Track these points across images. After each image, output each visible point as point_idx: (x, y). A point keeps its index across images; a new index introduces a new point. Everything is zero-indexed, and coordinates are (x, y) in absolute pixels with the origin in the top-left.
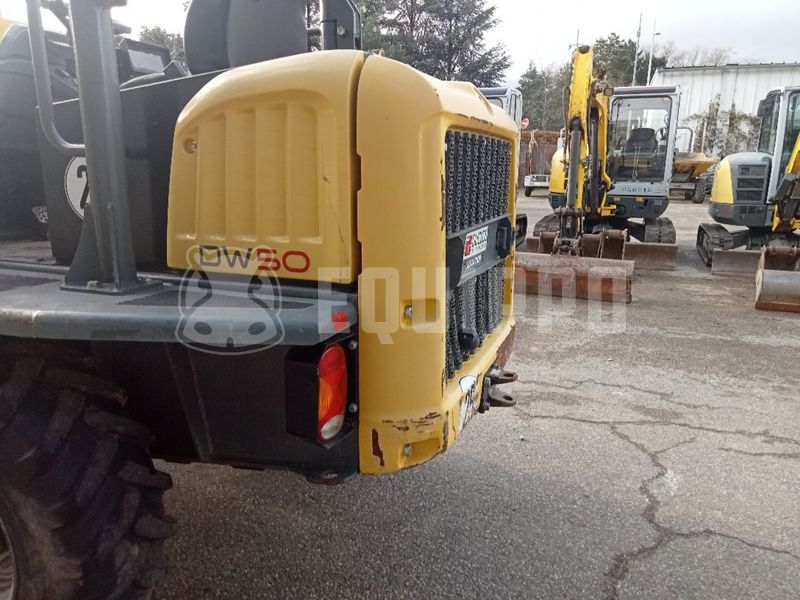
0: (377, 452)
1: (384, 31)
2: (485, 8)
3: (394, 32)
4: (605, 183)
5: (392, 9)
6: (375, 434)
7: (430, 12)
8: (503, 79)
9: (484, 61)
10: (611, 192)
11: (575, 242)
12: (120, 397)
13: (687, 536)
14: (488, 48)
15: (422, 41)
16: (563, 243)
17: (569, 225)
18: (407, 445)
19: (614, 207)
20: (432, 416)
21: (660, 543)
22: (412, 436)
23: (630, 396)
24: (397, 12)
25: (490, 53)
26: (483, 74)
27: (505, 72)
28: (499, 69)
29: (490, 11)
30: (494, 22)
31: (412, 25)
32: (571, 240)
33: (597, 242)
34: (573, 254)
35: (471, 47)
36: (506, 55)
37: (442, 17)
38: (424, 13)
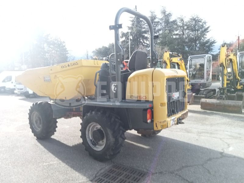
0: (156, 126)
1: (174, 37)
2: (206, 27)
3: (178, 37)
4: (238, 79)
5: (177, 31)
6: (156, 124)
7: (189, 30)
8: (214, 47)
9: (207, 42)
10: (241, 82)
11: (224, 96)
12: (119, 118)
13: (228, 157)
14: (208, 38)
15: (186, 38)
16: (220, 96)
17: (222, 92)
18: (161, 126)
19: (242, 86)
20: (165, 121)
21: (221, 157)
22: (162, 124)
23: (229, 134)
24: (178, 31)
25: (209, 39)
26: (207, 46)
27: (214, 44)
28: (212, 44)
29: (208, 27)
30: (210, 30)
31: (183, 34)
32: (223, 96)
33: (234, 96)
34: (224, 99)
35: (203, 38)
36: (215, 40)
37: (192, 31)
38: (187, 30)
